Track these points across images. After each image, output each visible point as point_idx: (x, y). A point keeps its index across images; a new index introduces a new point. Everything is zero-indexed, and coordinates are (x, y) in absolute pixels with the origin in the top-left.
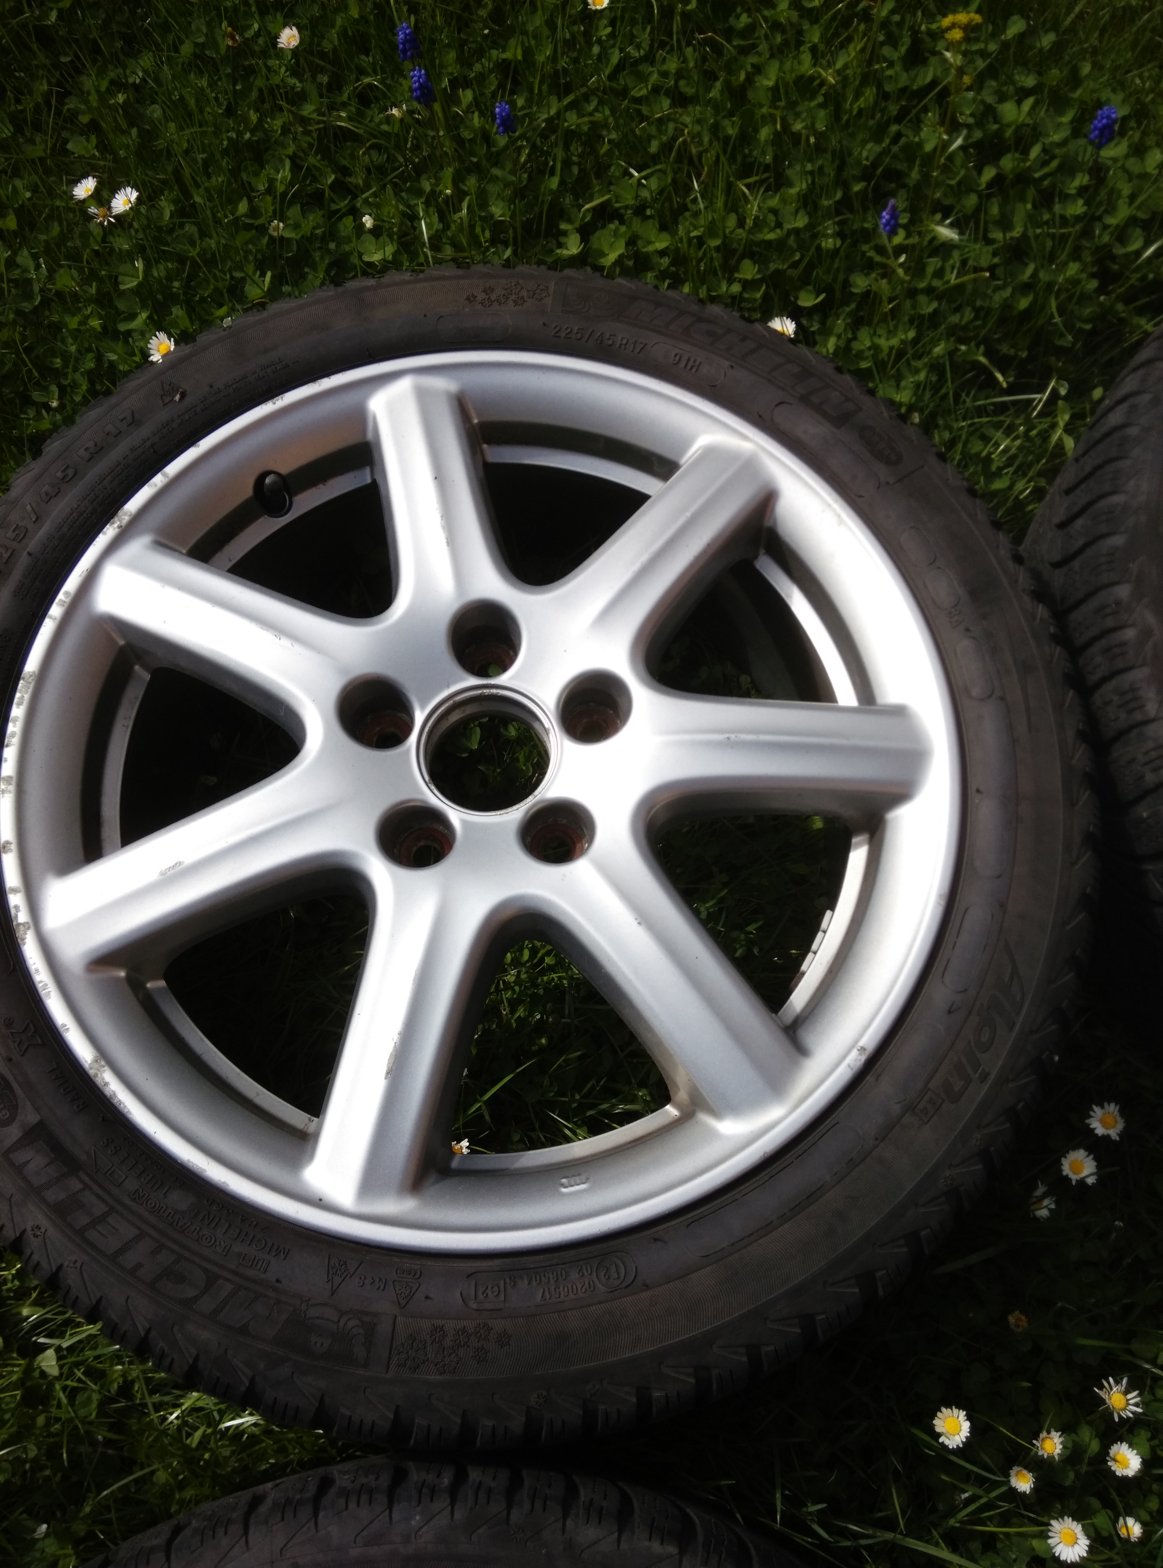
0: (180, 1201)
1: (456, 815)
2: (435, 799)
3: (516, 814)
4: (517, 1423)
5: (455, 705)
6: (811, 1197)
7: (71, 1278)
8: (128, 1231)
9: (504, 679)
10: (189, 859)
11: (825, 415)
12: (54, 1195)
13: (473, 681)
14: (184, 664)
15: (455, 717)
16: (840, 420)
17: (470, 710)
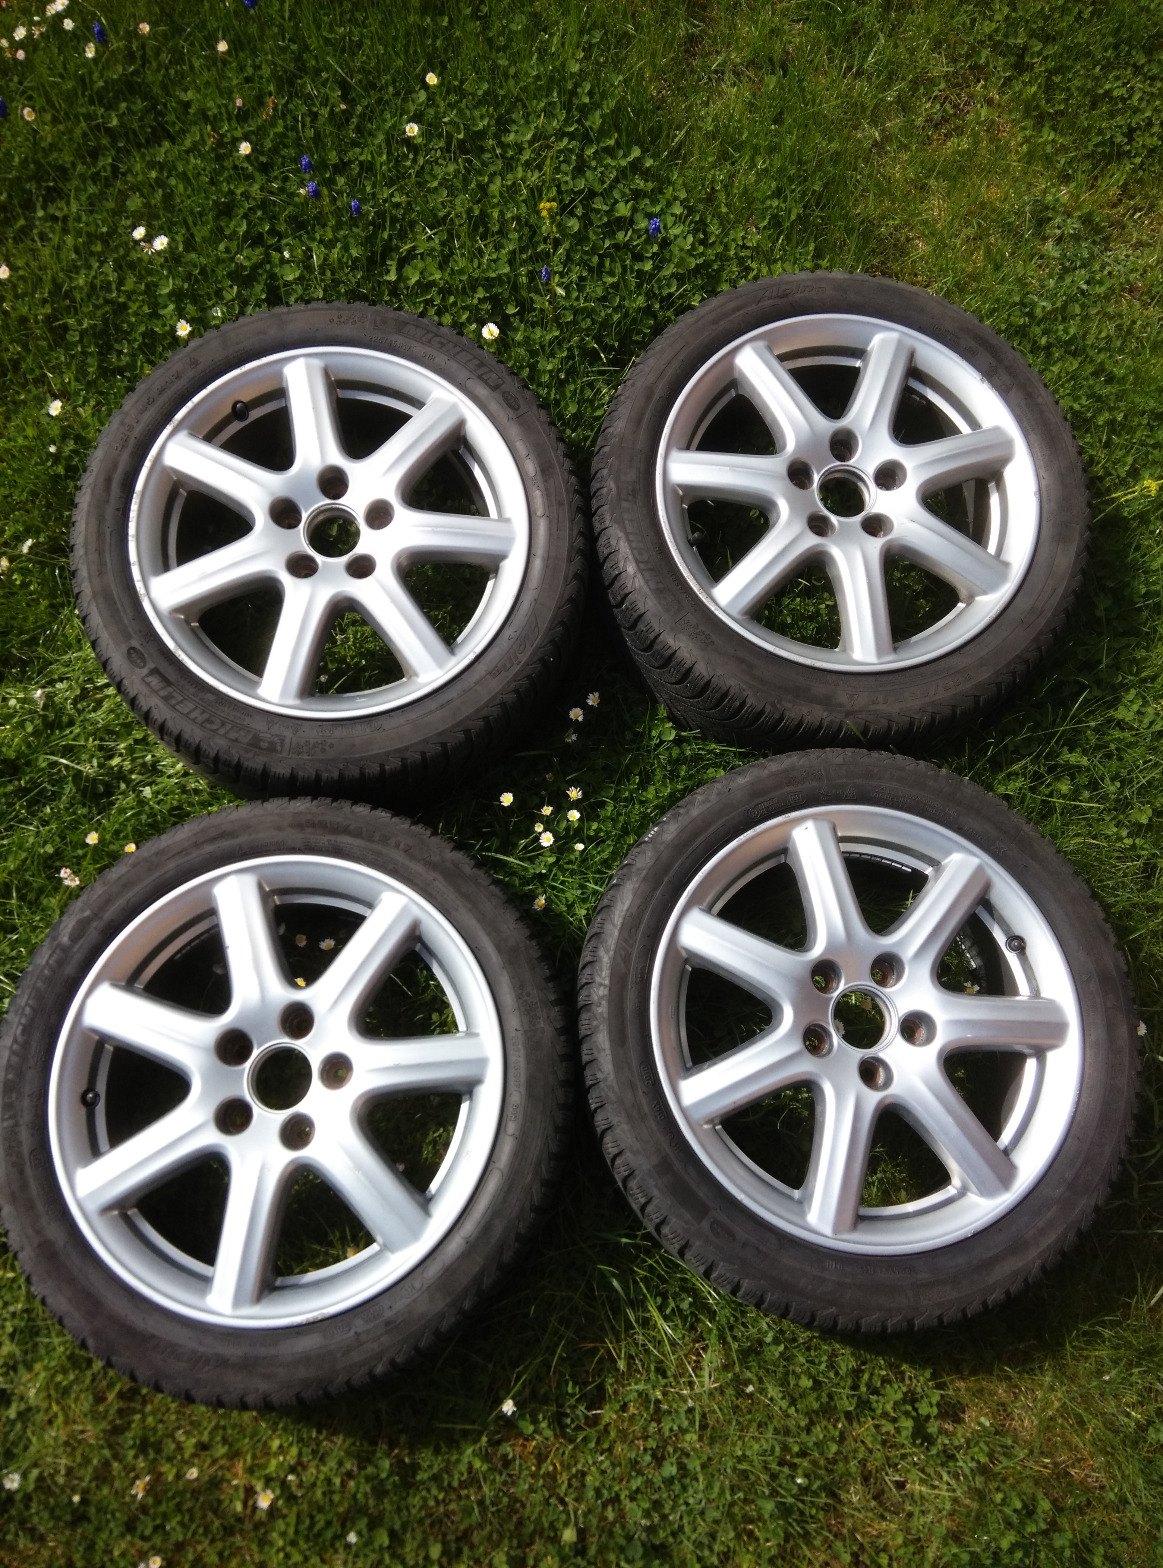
0: (211, 697)
1: (319, 558)
2: (311, 552)
3: (345, 559)
4: (336, 775)
5: (320, 512)
6: (448, 702)
7: (170, 724)
8: (191, 706)
9: (340, 501)
10: (209, 571)
11: (488, 385)
12: (163, 693)
13: (328, 501)
14: (204, 490)
15: (321, 518)
16: (495, 388)
17: (327, 515)
